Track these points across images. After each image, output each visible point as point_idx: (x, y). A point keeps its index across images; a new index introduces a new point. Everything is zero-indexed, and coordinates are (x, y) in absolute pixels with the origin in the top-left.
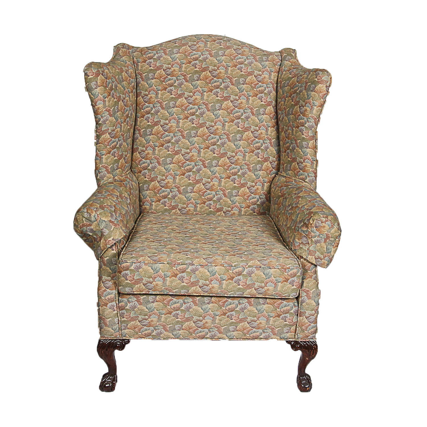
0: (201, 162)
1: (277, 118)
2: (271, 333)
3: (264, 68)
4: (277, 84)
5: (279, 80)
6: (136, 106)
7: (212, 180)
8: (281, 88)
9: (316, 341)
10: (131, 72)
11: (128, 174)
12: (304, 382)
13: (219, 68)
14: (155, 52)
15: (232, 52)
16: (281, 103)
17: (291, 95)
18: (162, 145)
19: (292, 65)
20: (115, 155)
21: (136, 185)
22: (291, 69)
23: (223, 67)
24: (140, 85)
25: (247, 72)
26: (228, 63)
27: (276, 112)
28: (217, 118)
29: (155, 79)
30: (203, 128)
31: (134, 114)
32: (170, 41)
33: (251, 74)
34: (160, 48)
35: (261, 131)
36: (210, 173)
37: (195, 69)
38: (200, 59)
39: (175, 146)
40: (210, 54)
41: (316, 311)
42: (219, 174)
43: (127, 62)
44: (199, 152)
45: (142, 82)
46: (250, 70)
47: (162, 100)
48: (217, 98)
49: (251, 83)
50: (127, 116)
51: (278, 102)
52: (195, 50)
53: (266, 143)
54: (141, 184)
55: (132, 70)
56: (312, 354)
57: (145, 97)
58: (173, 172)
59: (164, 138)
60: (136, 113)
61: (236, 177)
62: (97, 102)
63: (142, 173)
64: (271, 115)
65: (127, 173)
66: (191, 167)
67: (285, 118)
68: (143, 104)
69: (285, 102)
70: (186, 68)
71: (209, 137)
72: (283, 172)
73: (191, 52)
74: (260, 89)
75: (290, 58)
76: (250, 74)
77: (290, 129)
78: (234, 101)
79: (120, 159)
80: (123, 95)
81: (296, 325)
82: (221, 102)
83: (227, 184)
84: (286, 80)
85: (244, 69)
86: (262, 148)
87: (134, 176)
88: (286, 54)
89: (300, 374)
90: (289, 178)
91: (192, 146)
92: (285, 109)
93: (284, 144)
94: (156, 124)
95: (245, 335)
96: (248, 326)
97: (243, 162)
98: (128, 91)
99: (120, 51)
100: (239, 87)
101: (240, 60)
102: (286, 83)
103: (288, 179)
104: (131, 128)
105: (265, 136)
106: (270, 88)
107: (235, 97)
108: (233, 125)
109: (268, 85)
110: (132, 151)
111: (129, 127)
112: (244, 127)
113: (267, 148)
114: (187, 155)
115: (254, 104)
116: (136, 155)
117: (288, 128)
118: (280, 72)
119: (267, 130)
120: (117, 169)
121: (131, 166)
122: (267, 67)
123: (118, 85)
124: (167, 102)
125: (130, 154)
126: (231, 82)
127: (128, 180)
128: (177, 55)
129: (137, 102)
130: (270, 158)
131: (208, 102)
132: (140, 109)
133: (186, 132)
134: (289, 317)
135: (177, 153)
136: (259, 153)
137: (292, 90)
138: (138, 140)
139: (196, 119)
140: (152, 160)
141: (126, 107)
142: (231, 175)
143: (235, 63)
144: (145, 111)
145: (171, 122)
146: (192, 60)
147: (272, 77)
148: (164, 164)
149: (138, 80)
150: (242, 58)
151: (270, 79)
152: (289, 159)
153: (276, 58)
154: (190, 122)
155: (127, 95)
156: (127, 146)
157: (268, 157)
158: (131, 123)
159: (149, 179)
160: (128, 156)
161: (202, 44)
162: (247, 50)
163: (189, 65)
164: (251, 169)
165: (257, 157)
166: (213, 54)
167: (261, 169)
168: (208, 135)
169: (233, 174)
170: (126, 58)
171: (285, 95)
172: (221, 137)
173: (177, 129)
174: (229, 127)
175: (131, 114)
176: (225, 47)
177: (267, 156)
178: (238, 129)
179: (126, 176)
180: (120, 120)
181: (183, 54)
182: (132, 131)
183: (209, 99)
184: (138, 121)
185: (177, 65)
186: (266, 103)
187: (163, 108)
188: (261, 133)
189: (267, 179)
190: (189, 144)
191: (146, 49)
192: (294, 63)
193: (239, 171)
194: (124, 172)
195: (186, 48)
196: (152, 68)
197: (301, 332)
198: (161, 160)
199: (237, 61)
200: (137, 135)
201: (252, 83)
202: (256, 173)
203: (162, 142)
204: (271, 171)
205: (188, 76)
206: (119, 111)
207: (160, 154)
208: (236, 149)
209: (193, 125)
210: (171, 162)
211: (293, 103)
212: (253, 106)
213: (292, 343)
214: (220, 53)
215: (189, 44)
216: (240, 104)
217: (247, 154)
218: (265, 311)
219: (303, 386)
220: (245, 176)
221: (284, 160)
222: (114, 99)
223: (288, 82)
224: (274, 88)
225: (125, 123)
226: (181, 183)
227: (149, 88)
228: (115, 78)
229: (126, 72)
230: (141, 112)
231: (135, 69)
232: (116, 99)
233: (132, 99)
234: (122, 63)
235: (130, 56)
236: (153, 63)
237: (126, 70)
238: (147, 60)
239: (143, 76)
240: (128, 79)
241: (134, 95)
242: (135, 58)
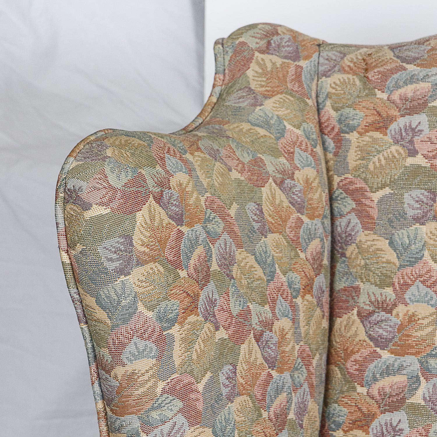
6: (329, 362)
10: (307, 181)
24: (351, 250)
31: (314, 408)
43: (289, 126)
45: (362, 236)
50: (281, 421)
55: (310, 172)
57: (375, 317)
60: (326, 403)
62: (124, 345)
68: (365, 352)
80: (262, 303)
98: (290, 286)
99: (253, 66)
123: (240, 255)
129: (330, 341)
132: (351, 380)
141: (274, 373)
144: (375, 393)
149: (342, 223)
155: (282, 305)
170: (282, 103)
175: (302, 411)
191: (390, 55)
196: (419, 160)
206: (240, 394)
222: (217, 328)
227: (401, 266)
228: (223, 219)
229: (282, 182)
230: (354, 395)
231: (327, 162)
232: (226, 329)
233: (308, 324)
234: (262, 132)
235: (302, 96)
236: (426, 131)
237: (283, 172)
238: (392, 119)
239: (368, 202)
240: (291, 222)
241: (320, 304)
242: (328, 103)
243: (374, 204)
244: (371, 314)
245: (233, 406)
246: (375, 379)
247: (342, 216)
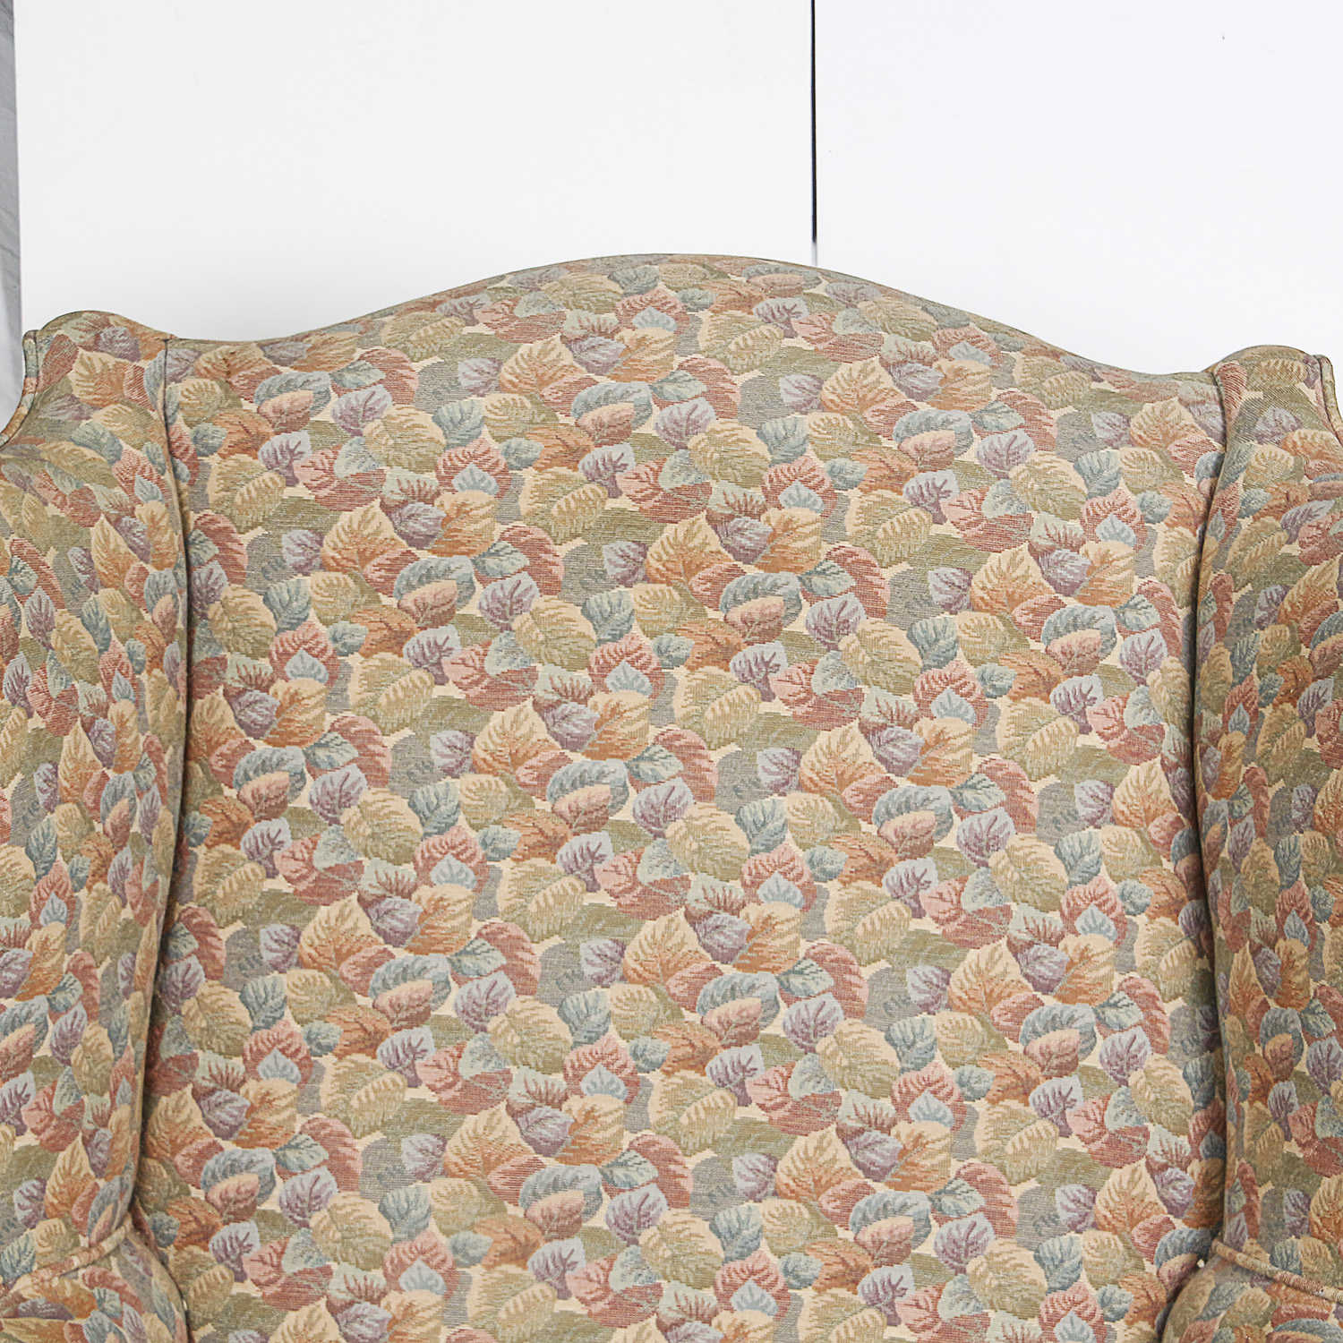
0: (649, 1165)
1: (1195, 844)
3: (1103, 494)
4: (1194, 602)
5: (1209, 577)
6: (186, 758)
7: (724, 1298)
8: (1221, 633)
10: (152, 519)
11: (116, 1250)
13: (782, 498)
14: (323, 379)
15: (872, 378)
16: (1223, 741)
17: (1299, 689)
18: (370, 1042)
19: (1300, 471)
20: (18, 1116)
21: (166, 1334)
22: (1296, 502)
23: (805, 491)
24: (214, 609)
25: (976, 523)
26: (840, 462)
27: (1192, 808)
28: (768, 849)
29: (324, 566)
30: (663, 920)
31: (167, 818)
32: (431, 304)
33: (1006, 536)
34: (359, 352)
35: (1083, 940)
36: (713, 1244)
37: (611, 504)
38: (648, 429)
39: (460, 1049)
40: (718, 398)
42: (780, 1255)
43: (126, 447)
44: (635, 1089)
45: (228, 591)
46: (1002, 511)
47: (375, 719)
48: (765, 707)
49: (1010, 596)
50: (121, 835)
51: (1203, 731)
52: (607, 366)
53: (1122, 1029)
54: (209, 1329)
55: (157, 507)
57: (247, 697)
58: (447, 1233)
59: (386, 987)
60: (184, 811)
61: (902, 1273)
63: (215, 1240)
64: (1152, 828)
65: (107, 1246)
66: (574, 1197)
67: (1254, 847)
68: (235, 743)
69: (1252, 734)
70: (543, 494)
71: (710, 986)
72: (1248, 1244)
73: (581, 384)
74: (1073, 639)
75: (1286, 417)
76: (999, 535)
77: (1297, 935)
78: (884, 727)
79: (55, 1146)
80: (93, 682)
82: (792, 734)
83: (840, 1328)
84: (1258, 581)
85: (953, 499)
86: (1092, 1061)
87: (155, 1266)
88: (1260, 395)
90: (1296, 1288)
91: (586, 1049)
92: (1257, 788)
93: (1253, 1035)
94: (326, 888)
97: (955, 1165)
98: (131, 656)
99: (76, 366)
100: (918, 629)
101: (926, 438)
102: (1262, 600)
103: (1293, 1294)
104: (143, 919)
105: (1109, 978)
106: (1145, 637)
107: (892, 699)
108: (878, 901)
109: (1130, 615)
110: (149, 1084)
111: (127, 913)
112: (959, 910)
113: (1123, 1065)
114: (546, 1110)
115: (1030, 746)
116: (178, 1109)
117: (1280, 923)
118: (1217, 520)
119: (1124, 933)
120: (30, 1223)
121: (138, 1190)
122: (1122, 486)
123: (60, 617)
124: (407, 732)
125: (132, 1104)
126: (866, 592)
127: (112, 1301)
128: (484, 405)
129: (188, 729)
130: (1147, 1136)
131: (701, 734)
132: (216, 779)
133: (539, 949)
135: (474, 1096)
136: (1064, 1100)
137: (1305, 651)
138: (189, 1005)
139: (616, 851)
140: (289, 1147)
141: (110, 773)
142: (869, 1263)
143: (894, 463)
144: (248, 796)
145: (433, 875)
146: (585, 441)
147: (1159, 557)
148: (380, 1177)
149: (200, 574)
150: (946, 424)
151: (1141, 562)
152: (1292, 1148)
153: (1188, 419)
154: (572, 879)
155: (120, 683)
156: (108, 1049)
157: (1136, 1130)
158: (146, 885)
159: (270, 1291)
160: (119, 1123)
161: (655, 329)
162: (977, 365)
163: (564, 471)
164: (1013, 1214)
165: (1053, 1130)
166: (736, 398)
167: (1084, 1217)
168: (702, 966)
169: (883, 1250)
170: (116, 416)
171: (1257, 682)
172: (796, 981)
173: (477, 925)
174: (851, 910)
175: (150, 820)
176: (821, 346)
177: (1122, 1123)
178: (915, 924)
179: (98, 1271)
180: (66, 868)
181: (521, 392)
182: (150, 935)
183: (709, 715)
184: (199, 868)
185: (478, 473)
186: (1114, 743)
187: (377, 776)
188: (1085, 956)
189: (1129, 1295)
190: (562, 1029)
191: (259, 354)
192: (1320, 455)
193: (922, 1231)
194: (84, 1242)
195: (544, 353)
196: (300, 491)
198: (361, 1145)
199: (909, 445)
200: (187, 963)
201: (1013, 601)
202: (1052, 1246)
203: (372, 1021)
204: (1156, 1233)
205: (563, 550)
206: (63, 801)
207: (355, 1103)
208: (903, 1070)
209: (589, 899)
210: (433, 1166)
211: (1312, 744)
212: (1022, 763)
214: (789, 387)
215: (566, 326)
216: (927, 747)
217: (981, 1106)
220: (969, 1269)
221: (1251, 1153)
222: (30, 715)
223: (1274, 589)
224: (1169, 635)
225: (99, 885)
226: (503, 1315)
227: (280, 630)
228: (37, 570)
229: (118, 520)
230: (221, 799)
231: (179, 494)
232: (43, 715)
233: (157, 708)
234: (90, 453)
235: (144, 407)
236: (309, 453)
237: (119, 507)
238: (264, 438)
239: (235, 546)
240: (131, 573)
241: (173, 681)
242: (180, 416)
243: (243, 549)
244: (242, 692)
245: (55, 818)
246: (248, 778)
247: (201, 565)
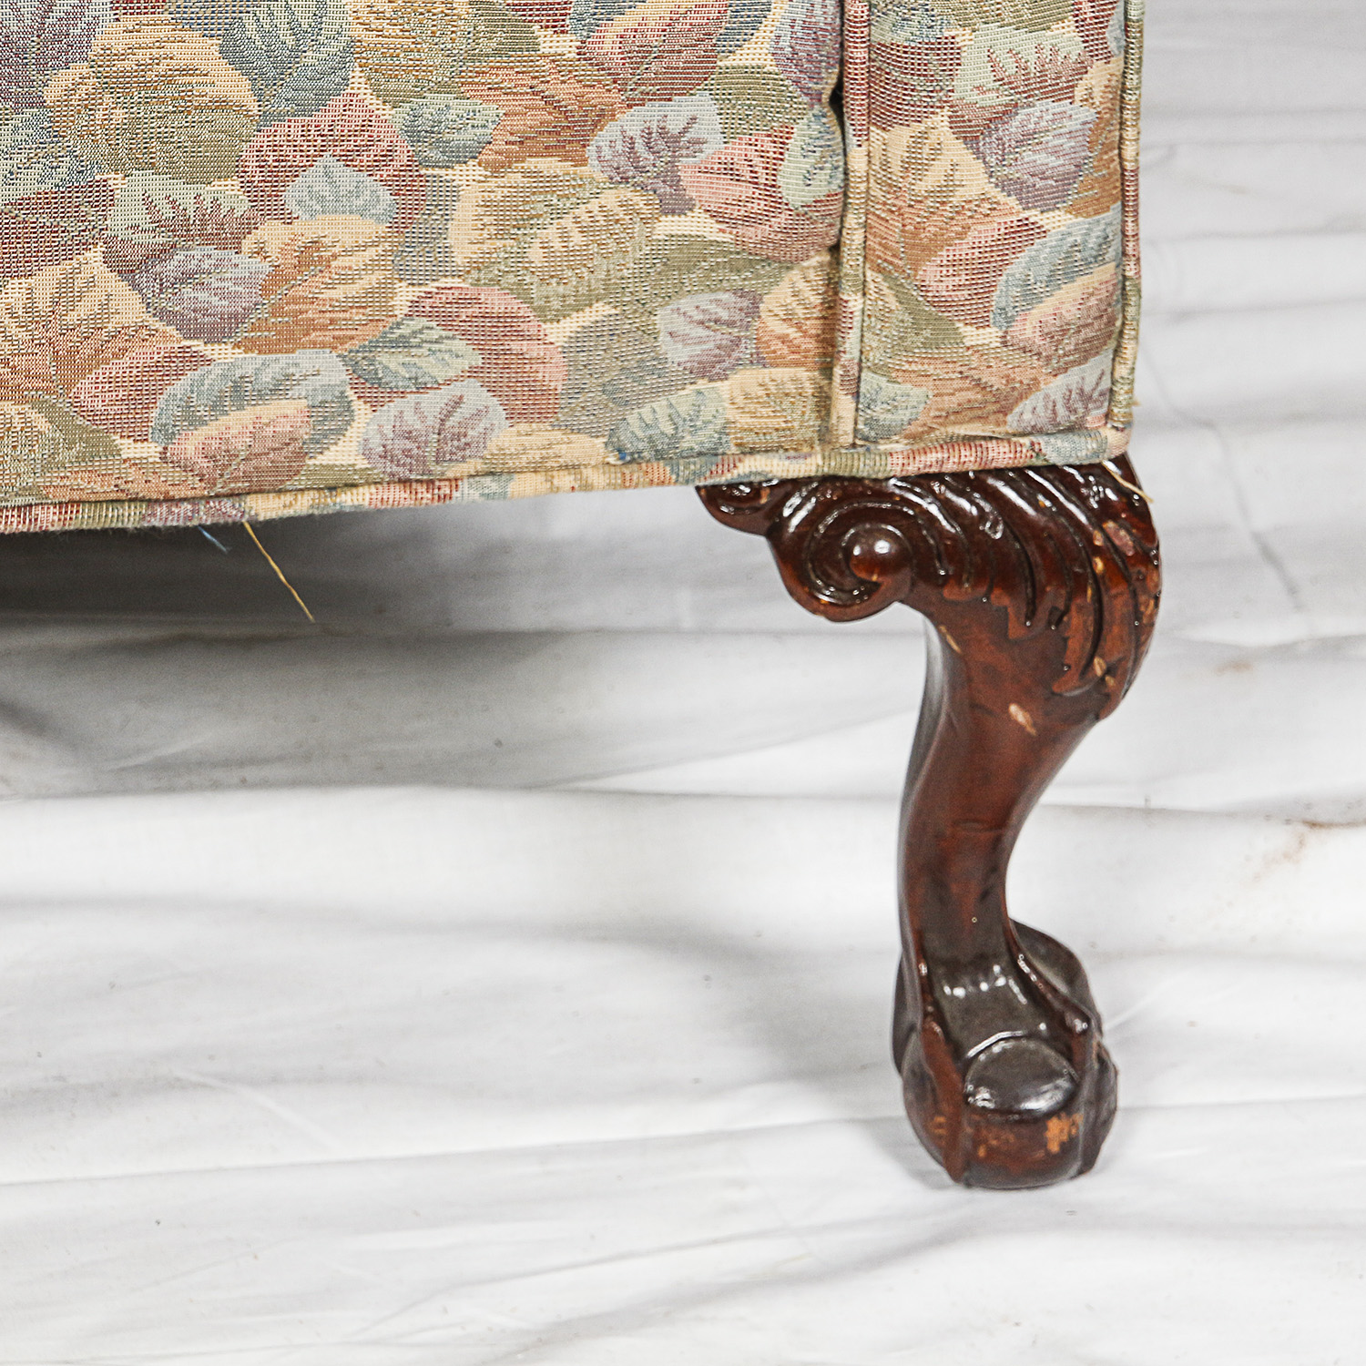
2: (476, 396)
9: (1122, 461)
12: (997, 1042)
41: (1101, 22)
56: (1077, 645)
81: (835, 249)
89: (934, 942)
95: (96, 450)
96: (129, 307)
134: (714, 147)
197: (900, 345)
213: (796, 513)
218: (357, 77)
219: (983, 1098)
